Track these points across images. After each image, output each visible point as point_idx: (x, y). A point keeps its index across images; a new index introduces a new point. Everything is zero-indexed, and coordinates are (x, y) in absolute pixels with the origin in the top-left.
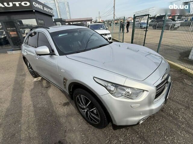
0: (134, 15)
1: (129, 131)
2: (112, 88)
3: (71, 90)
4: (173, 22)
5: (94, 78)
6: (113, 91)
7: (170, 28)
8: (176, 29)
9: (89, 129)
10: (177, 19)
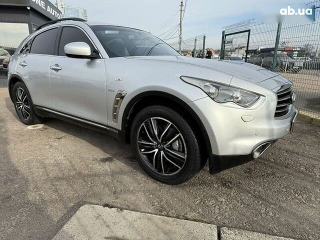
0: (223, 32)
1: (234, 190)
2: (213, 90)
3: (128, 118)
4: (290, 60)
5: (182, 78)
6: (213, 94)
7: (286, 68)
8: (295, 72)
9: (161, 189)
10: (298, 56)
